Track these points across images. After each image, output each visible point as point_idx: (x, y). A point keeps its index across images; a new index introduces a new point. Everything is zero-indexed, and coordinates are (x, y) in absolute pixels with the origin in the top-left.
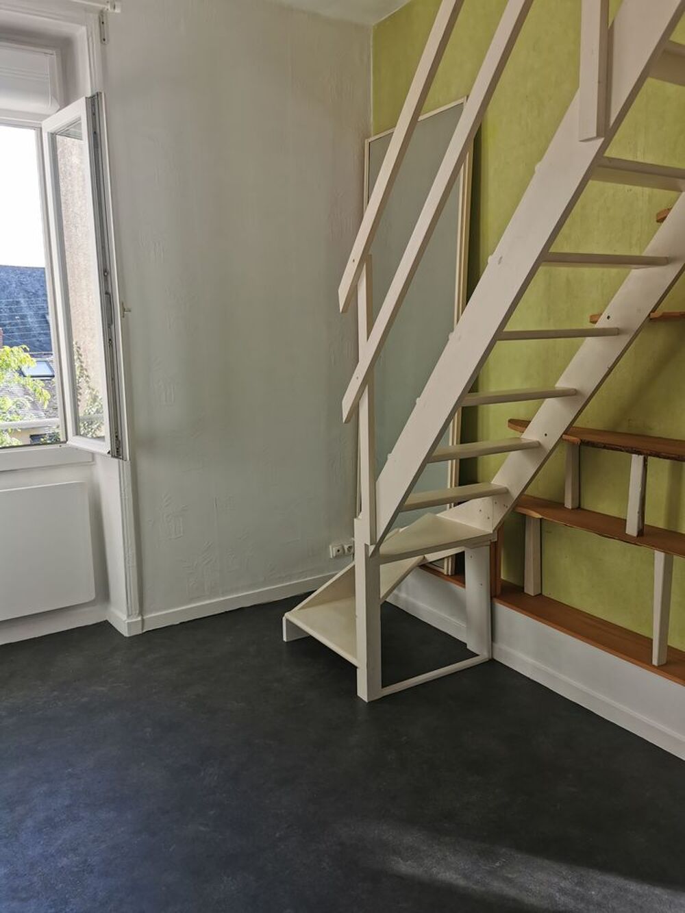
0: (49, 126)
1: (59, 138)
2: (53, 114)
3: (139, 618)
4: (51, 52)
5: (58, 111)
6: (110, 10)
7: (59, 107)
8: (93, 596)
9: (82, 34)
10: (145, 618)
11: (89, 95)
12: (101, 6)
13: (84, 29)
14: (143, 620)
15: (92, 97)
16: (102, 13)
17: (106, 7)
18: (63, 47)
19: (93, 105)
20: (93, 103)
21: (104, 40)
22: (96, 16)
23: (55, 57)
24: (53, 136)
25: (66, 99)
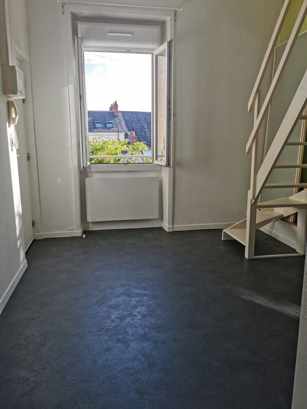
0: (156, 52)
1: (159, 57)
2: (157, 48)
3: (172, 226)
4: (157, 27)
5: (159, 47)
6: (178, 10)
7: (159, 46)
8: (158, 217)
9: (168, 19)
10: (174, 226)
11: (169, 40)
12: (175, 9)
13: (169, 17)
14: (173, 227)
15: (170, 41)
16: (176, 11)
17: (177, 9)
18: (162, 24)
19: (170, 44)
20: (170, 43)
21: (176, 20)
22: (174, 12)
23: (159, 28)
24: (157, 56)
25: (162, 43)
